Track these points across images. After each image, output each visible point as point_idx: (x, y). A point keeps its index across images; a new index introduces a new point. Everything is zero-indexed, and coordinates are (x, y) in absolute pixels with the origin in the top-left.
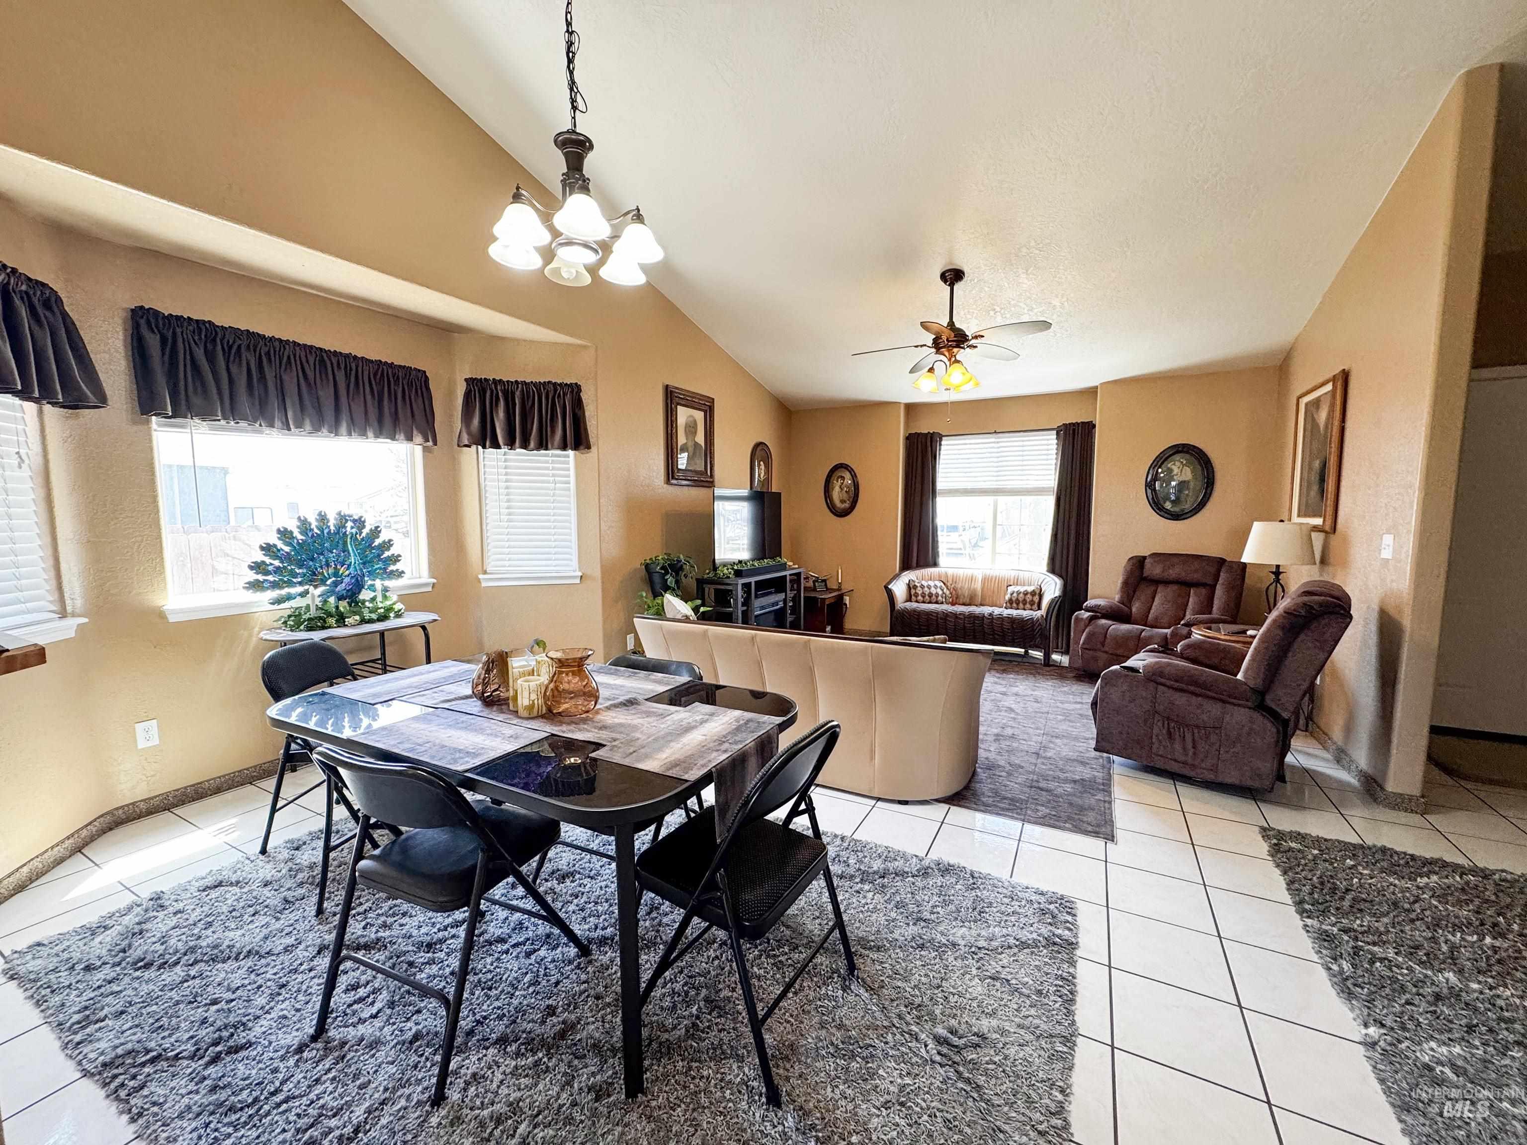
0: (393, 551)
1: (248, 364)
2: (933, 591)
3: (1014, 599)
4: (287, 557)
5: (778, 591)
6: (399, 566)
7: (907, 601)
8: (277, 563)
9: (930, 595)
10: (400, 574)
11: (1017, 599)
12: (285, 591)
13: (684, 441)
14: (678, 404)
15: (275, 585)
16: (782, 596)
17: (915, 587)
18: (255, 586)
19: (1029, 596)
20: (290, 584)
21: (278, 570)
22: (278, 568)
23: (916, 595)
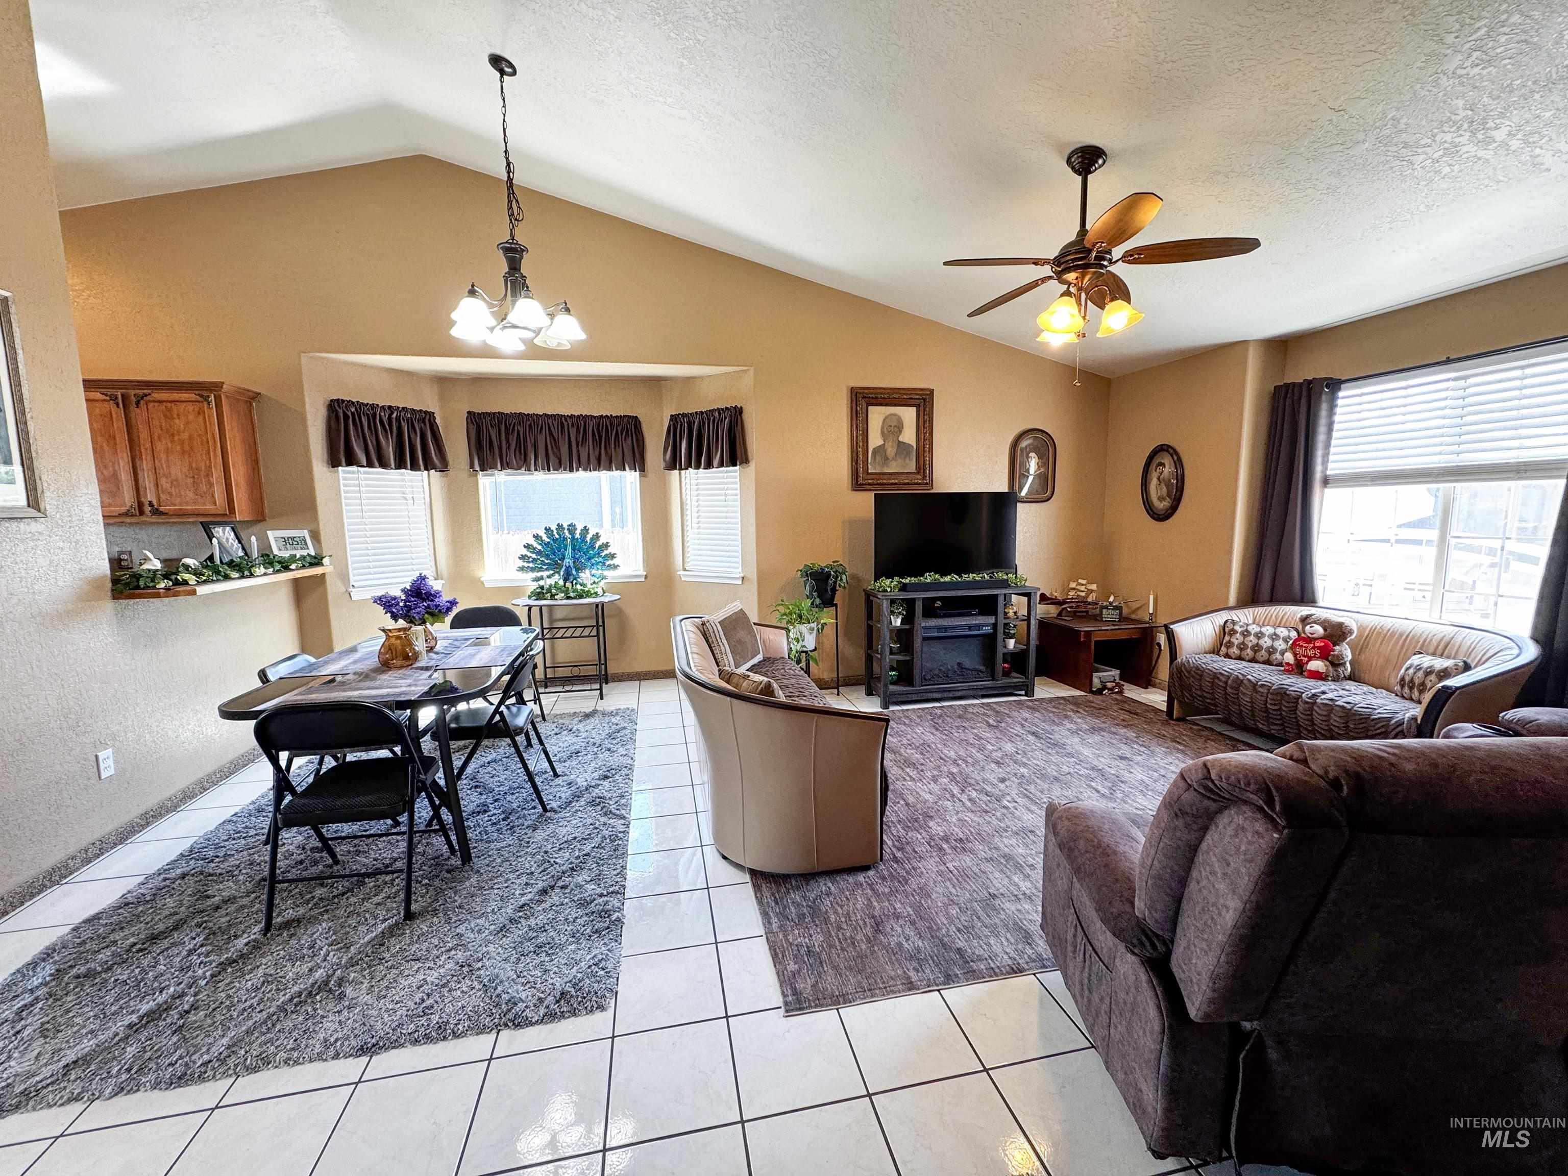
0: (610, 550)
1: (518, 432)
2: (1266, 642)
3: (1407, 679)
4: (539, 553)
5: (983, 613)
6: (615, 562)
7: (1215, 651)
8: (534, 556)
9: (1257, 648)
10: (616, 567)
11: (1412, 681)
12: (539, 574)
13: (881, 442)
14: (868, 404)
15: (533, 570)
16: (991, 620)
17: (1233, 632)
18: (522, 569)
19: (1433, 677)
20: (540, 569)
21: (534, 560)
22: (534, 559)
23: (1230, 645)
